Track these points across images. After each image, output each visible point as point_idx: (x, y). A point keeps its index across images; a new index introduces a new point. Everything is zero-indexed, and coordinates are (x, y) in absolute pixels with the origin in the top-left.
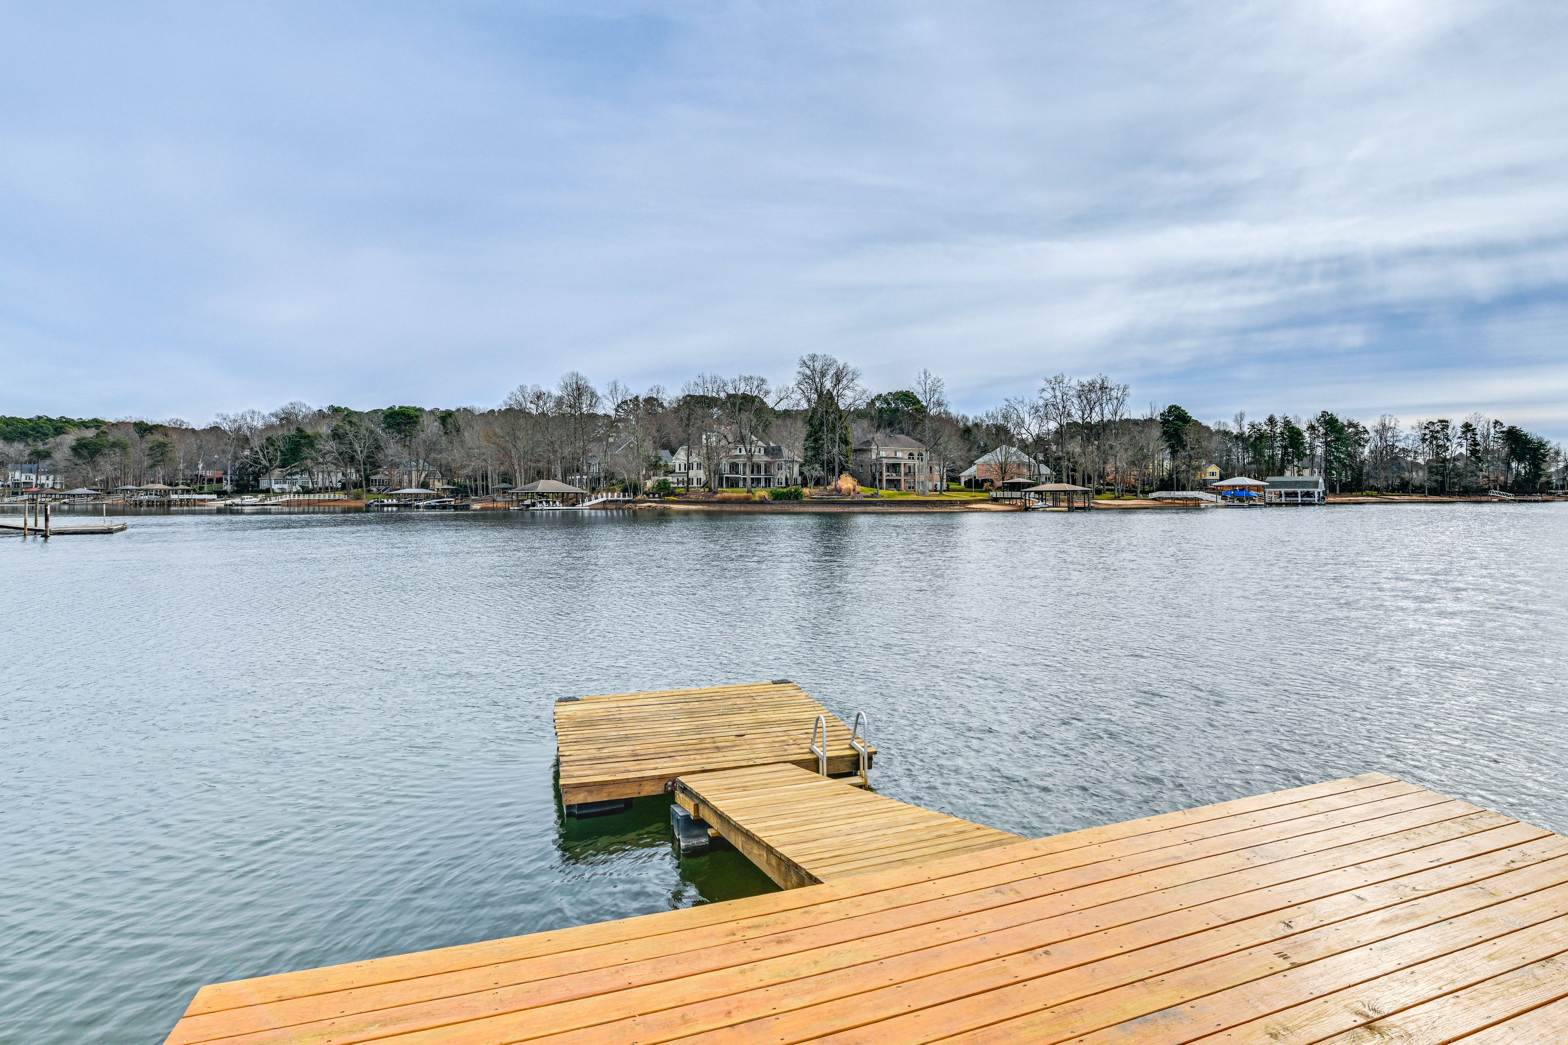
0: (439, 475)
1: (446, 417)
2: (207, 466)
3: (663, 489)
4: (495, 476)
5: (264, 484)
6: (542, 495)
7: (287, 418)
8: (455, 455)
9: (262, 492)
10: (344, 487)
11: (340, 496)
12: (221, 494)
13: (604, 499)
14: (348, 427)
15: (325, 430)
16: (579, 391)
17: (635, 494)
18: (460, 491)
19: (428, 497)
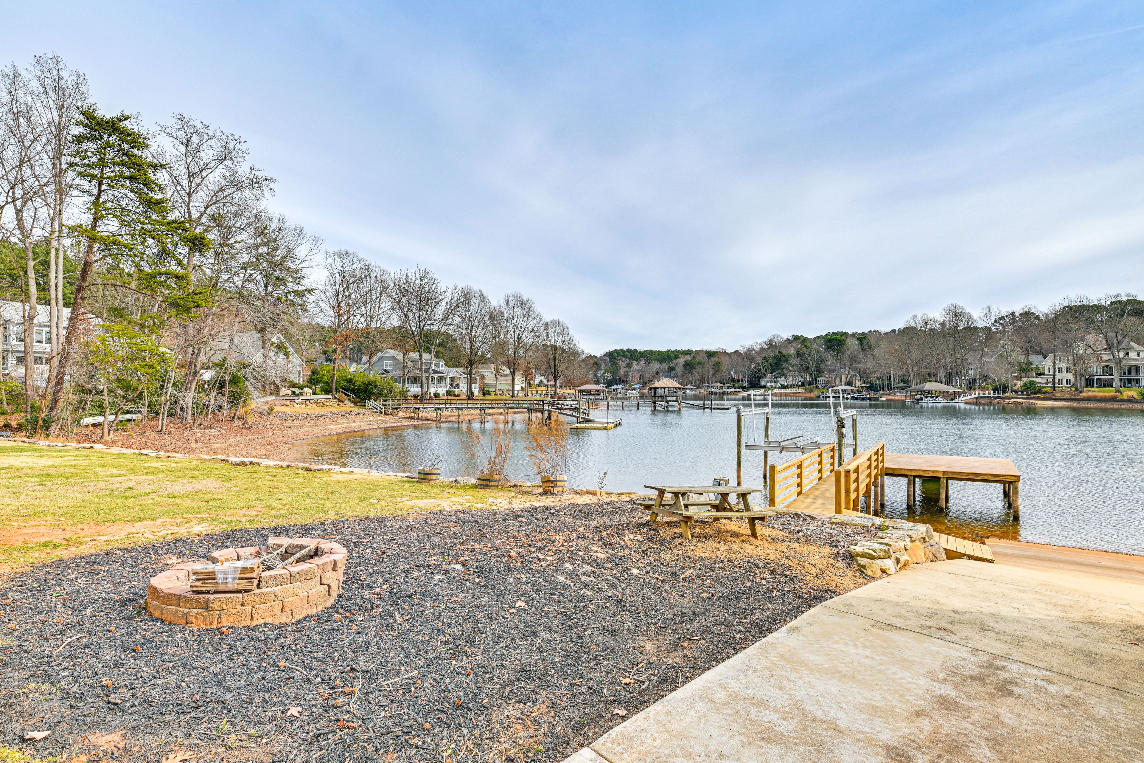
0: (858, 377)
1: (862, 338)
2: (735, 373)
3: (1031, 390)
4: (896, 378)
5: (762, 383)
6: (928, 392)
7: (771, 344)
8: (869, 365)
9: (762, 387)
10: (803, 385)
11: (801, 390)
12: (744, 388)
13: (977, 395)
14: (805, 349)
15: (792, 351)
16: (958, 315)
17: (1004, 392)
18: (872, 388)
19: (852, 391)
